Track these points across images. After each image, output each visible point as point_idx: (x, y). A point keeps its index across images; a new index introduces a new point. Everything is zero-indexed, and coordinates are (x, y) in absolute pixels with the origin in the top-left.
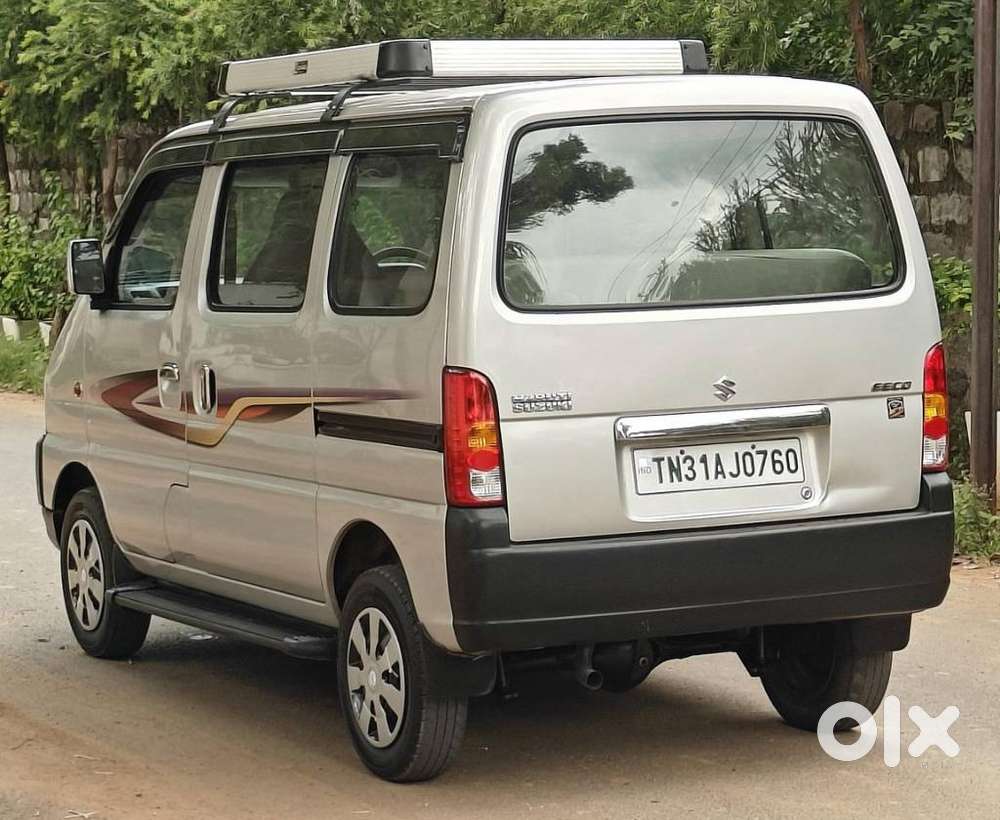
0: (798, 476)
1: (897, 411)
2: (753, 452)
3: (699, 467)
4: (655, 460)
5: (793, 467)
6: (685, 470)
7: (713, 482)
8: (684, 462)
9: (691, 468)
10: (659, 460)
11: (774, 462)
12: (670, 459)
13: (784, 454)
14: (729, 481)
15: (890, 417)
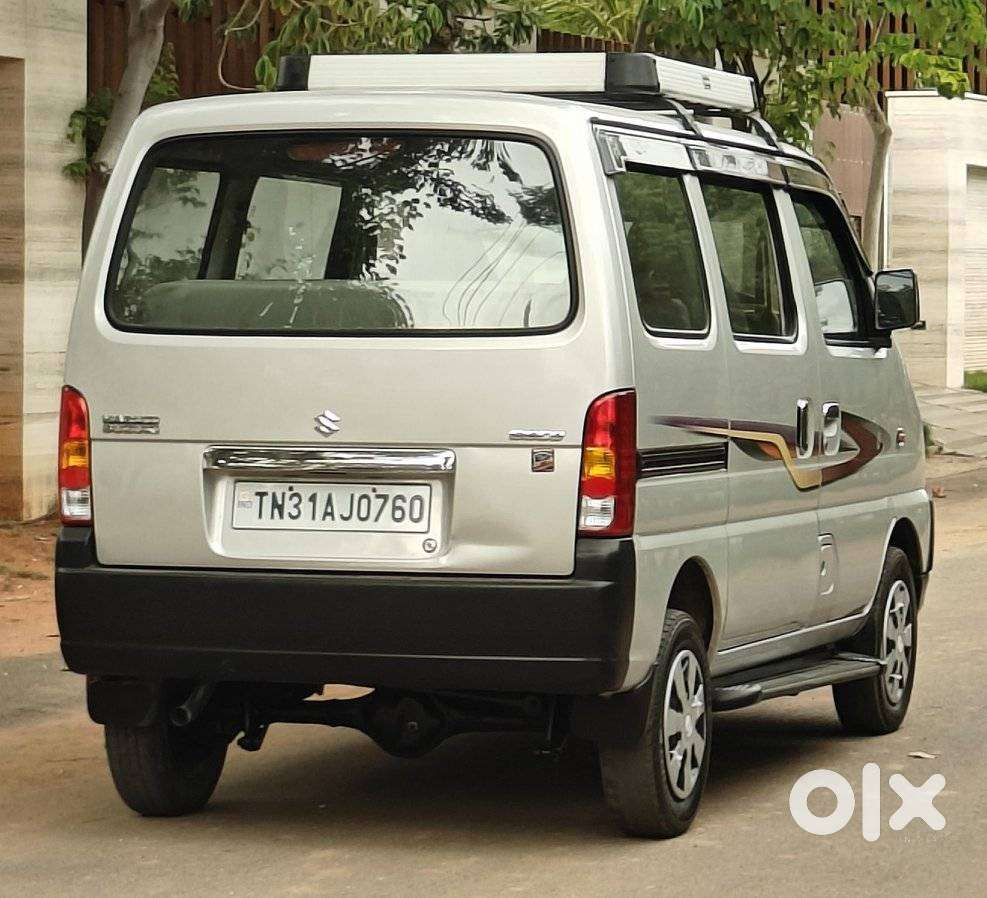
0: (422, 526)
1: (543, 464)
2: (372, 495)
3: (307, 506)
4: (258, 494)
5: (416, 515)
6: (289, 507)
7: (318, 524)
8: (291, 499)
9: (296, 506)
10: (262, 495)
11: (395, 508)
12: (274, 495)
13: (408, 501)
14: (339, 524)
15: (534, 469)
